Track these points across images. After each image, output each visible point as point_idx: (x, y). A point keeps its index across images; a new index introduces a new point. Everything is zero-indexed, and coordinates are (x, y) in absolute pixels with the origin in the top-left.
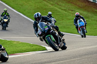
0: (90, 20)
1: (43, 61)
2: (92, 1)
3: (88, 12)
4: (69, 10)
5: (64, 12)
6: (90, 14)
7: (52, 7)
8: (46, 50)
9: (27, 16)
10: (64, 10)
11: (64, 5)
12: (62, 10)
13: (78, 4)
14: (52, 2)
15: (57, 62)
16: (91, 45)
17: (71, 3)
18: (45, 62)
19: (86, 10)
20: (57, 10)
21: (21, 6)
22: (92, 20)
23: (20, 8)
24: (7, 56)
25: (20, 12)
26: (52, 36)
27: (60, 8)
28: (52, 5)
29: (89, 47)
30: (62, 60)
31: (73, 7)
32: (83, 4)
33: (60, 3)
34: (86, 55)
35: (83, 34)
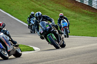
0: (77, 20)
1: (30, 61)
2: (79, 1)
3: (76, 12)
4: (57, 10)
5: (52, 12)
6: (77, 15)
7: (39, 7)
8: (34, 50)
9: (14, 17)
10: (52, 10)
11: (51, 5)
12: (50, 10)
13: (65, 4)
14: (39, 3)
15: (45, 63)
16: (79, 46)
17: (59, 3)
18: (33, 63)
19: (74, 10)
20: (44, 10)
21: (8, 6)
22: (79, 20)
23: (8, 8)
24: (20, 52)
25: (8, 13)
26: (53, 35)
27: (47, 9)
28: (40, 5)
29: (77, 48)
30: (50, 61)
31: (60, 7)
32: (71, 4)
33: (47, 4)
34: (73, 55)
35: (66, 34)
